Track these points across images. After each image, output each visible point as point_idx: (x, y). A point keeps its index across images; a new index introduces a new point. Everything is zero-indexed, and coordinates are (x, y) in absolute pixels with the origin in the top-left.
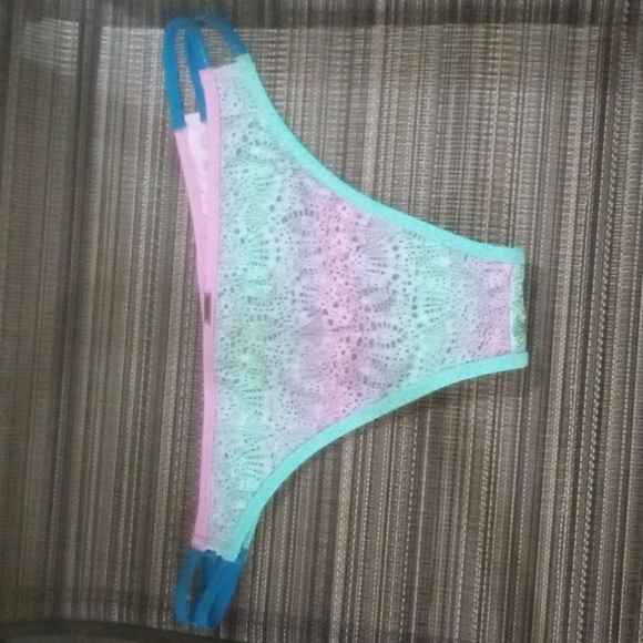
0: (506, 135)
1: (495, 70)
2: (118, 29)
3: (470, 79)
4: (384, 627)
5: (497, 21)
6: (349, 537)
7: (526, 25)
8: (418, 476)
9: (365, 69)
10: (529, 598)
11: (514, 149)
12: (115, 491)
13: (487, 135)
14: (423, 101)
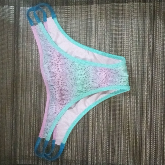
0: (129, 32)
1: (125, 15)
2: (25, 8)
3: (119, 18)
4: (103, 162)
5: (125, 2)
6: (92, 139)
7: (133, 3)
8: (110, 122)
9: (91, 16)
10: (140, 152)
11: (131, 35)
12: (29, 130)
13: (124, 32)
14: (107, 24)
